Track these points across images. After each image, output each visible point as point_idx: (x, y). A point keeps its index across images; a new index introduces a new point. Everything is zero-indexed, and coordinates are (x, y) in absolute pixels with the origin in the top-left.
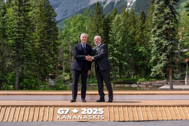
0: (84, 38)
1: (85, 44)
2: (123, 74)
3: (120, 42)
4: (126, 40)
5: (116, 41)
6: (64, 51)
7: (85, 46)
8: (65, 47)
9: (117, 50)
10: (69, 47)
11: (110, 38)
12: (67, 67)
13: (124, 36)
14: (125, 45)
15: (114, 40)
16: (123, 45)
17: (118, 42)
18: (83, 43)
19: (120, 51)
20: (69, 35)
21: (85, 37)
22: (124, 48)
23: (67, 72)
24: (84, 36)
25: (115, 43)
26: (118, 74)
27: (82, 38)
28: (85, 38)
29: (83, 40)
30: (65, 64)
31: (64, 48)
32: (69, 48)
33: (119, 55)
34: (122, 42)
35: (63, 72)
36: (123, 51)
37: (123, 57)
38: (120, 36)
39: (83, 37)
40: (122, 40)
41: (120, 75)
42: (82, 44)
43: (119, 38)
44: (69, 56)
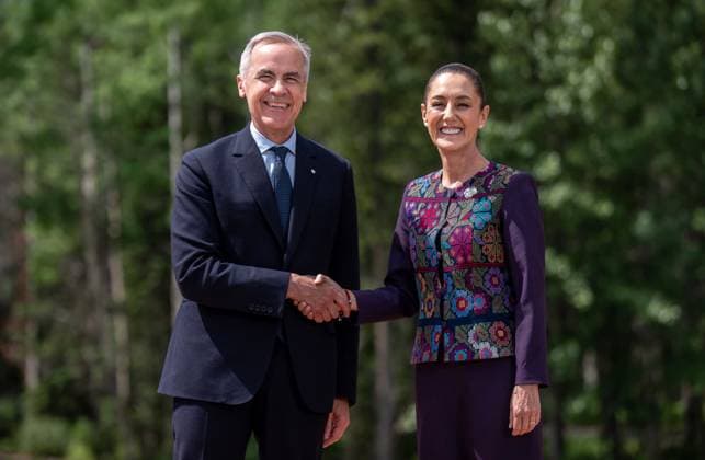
0: (277, 87)
1: (291, 144)
2: (637, 424)
3: (601, 96)
4: (666, 72)
5: (559, 81)
6: (24, 204)
7: (290, 162)
8: (31, 165)
9: (571, 173)
10: (78, 157)
11: (491, 50)
12: (58, 361)
13: (643, 33)
14: (653, 119)
15: (534, 80)
16: (633, 118)
17: (576, 101)
18: (262, 128)
19: (602, 188)
20: (75, 34)
21: (285, 69)
22: (647, 150)
23: (70, 417)
24: (277, 59)
25: (540, 100)
26: (584, 420)
27: (260, 86)
28: (287, 77)
29: (264, 100)
30: (42, 335)
31: (20, 172)
32: (76, 171)
33: (591, 225)
34: (616, 90)
35: (18, 418)
36: (628, 187)
37: (634, 241)
38: (601, 33)
39: (267, 76)
40: (619, 74)
41: (611, 431)
42: (263, 146)
43: (586, 54)
44: (78, 253)
